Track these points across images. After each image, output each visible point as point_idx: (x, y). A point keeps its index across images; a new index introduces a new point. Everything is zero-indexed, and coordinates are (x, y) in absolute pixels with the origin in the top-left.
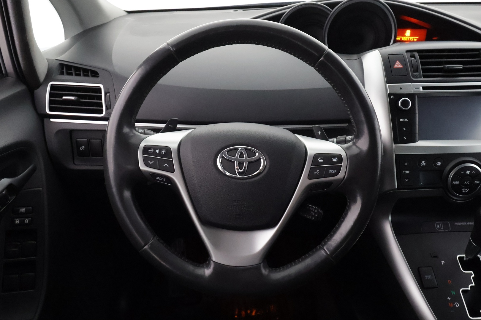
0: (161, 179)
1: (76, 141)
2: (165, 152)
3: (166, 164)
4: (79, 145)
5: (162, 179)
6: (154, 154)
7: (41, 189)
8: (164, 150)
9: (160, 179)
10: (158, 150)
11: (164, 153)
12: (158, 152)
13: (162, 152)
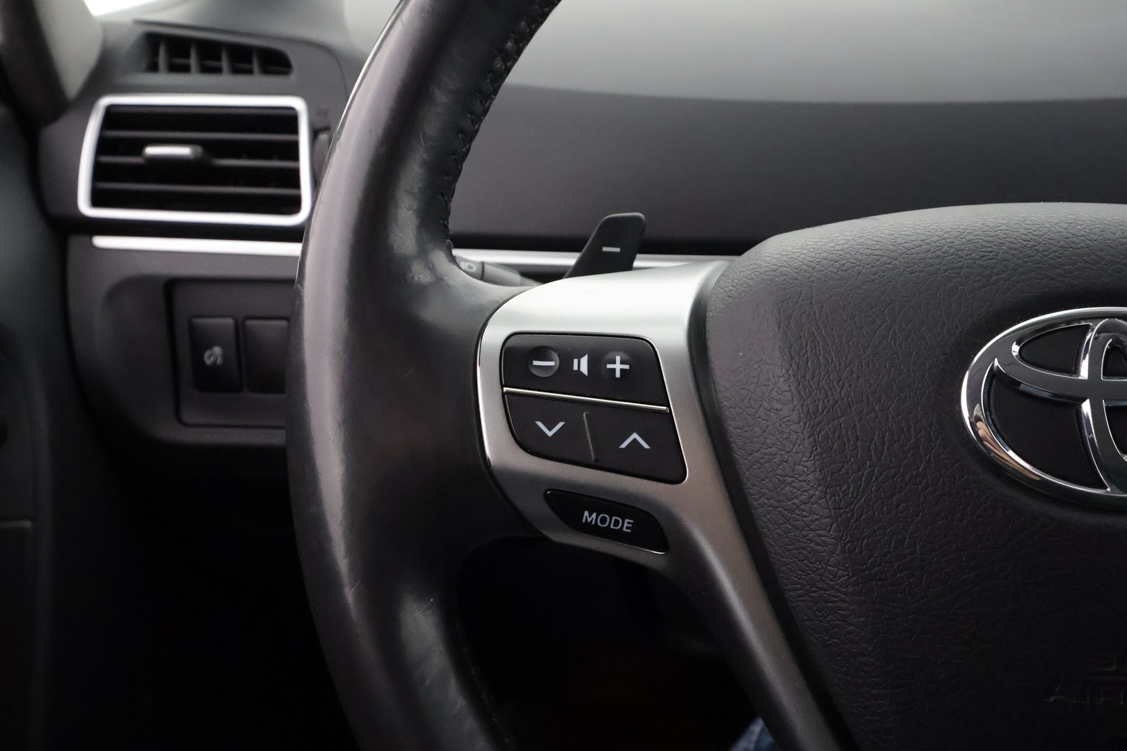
0: (611, 522)
1: (191, 327)
2: (627, 367)
3: (635, 436)
4: (200, 343)
5: (616, 523)
6: (565, 378)
7: (27, 524)
8: (618, 359)
9: (603, 520)
10: (584, 361)
11: (618, 375)
12: (584, 369)
13: (609, 366)
